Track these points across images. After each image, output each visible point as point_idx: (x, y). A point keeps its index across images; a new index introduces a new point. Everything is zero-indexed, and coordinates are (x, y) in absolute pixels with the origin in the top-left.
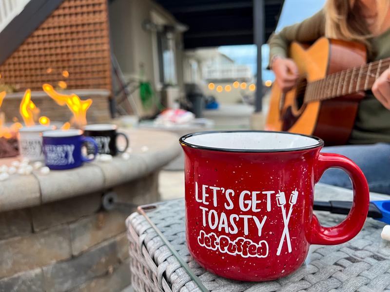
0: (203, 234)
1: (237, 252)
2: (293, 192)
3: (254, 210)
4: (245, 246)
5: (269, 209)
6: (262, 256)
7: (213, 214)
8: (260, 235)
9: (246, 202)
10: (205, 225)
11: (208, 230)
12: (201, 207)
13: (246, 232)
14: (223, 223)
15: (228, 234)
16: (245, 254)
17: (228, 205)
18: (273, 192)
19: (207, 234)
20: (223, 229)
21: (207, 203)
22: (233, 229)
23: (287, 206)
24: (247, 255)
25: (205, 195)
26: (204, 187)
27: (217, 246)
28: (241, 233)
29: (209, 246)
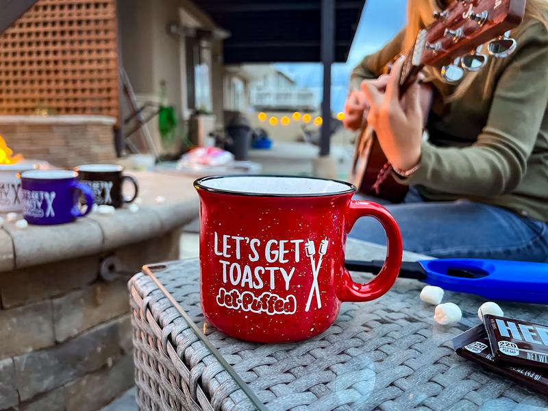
0: (222, 292)
1: (262, 309)
2: (323, 241)
3: (282, 261)
4: (271, 302)
5: (297, 259)
6: (289, 313)
7: (235, 268)
8: (287, 288)
9: (273, 252)
10: (225, 281)
11: (229, 286)
12: (221, 261)
13: (272, 286)
14: (247, 278)
15: (253, 290)
16: (271, 311)
17: (253, 256)
18: (302, 241)
19: (228, 291)
20: (247, 284)
21: (229, 256)
22: (257, 284)
23: (316, 257)
24: (273, 312)
25: (226, 247)
26: (225, 237)
27: (239, 304)
28: (266, 288)
29: (230, 305)
